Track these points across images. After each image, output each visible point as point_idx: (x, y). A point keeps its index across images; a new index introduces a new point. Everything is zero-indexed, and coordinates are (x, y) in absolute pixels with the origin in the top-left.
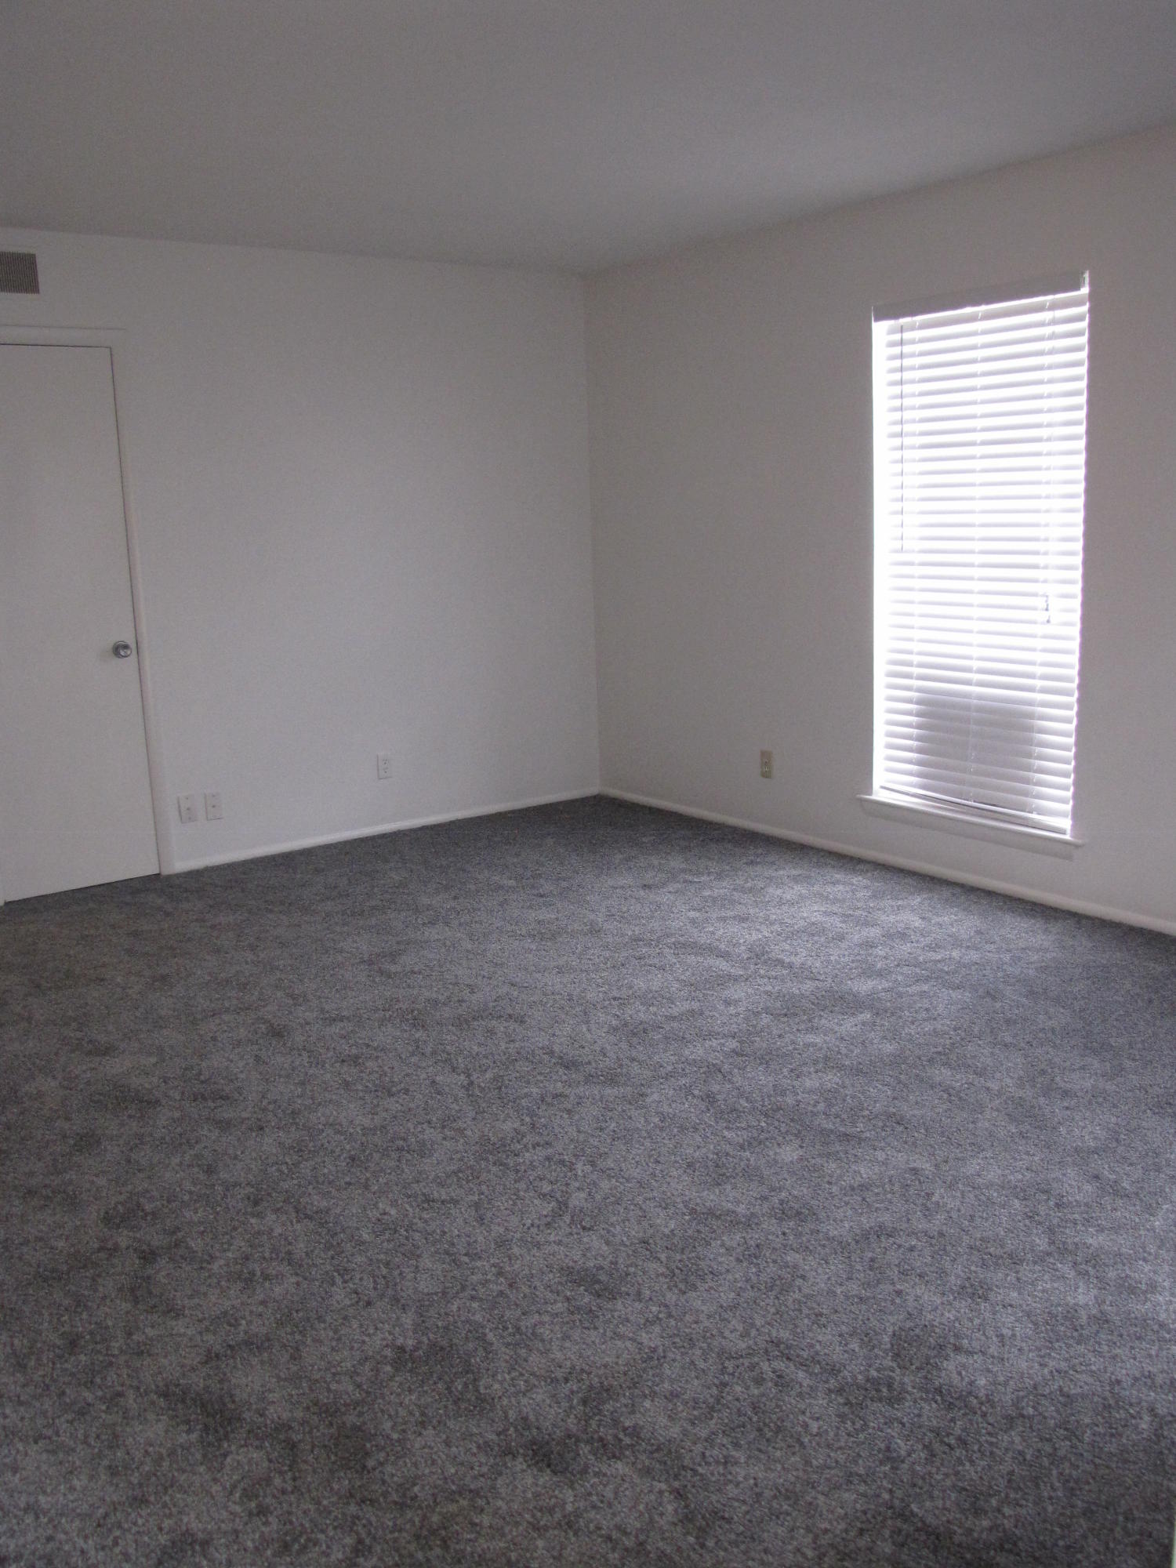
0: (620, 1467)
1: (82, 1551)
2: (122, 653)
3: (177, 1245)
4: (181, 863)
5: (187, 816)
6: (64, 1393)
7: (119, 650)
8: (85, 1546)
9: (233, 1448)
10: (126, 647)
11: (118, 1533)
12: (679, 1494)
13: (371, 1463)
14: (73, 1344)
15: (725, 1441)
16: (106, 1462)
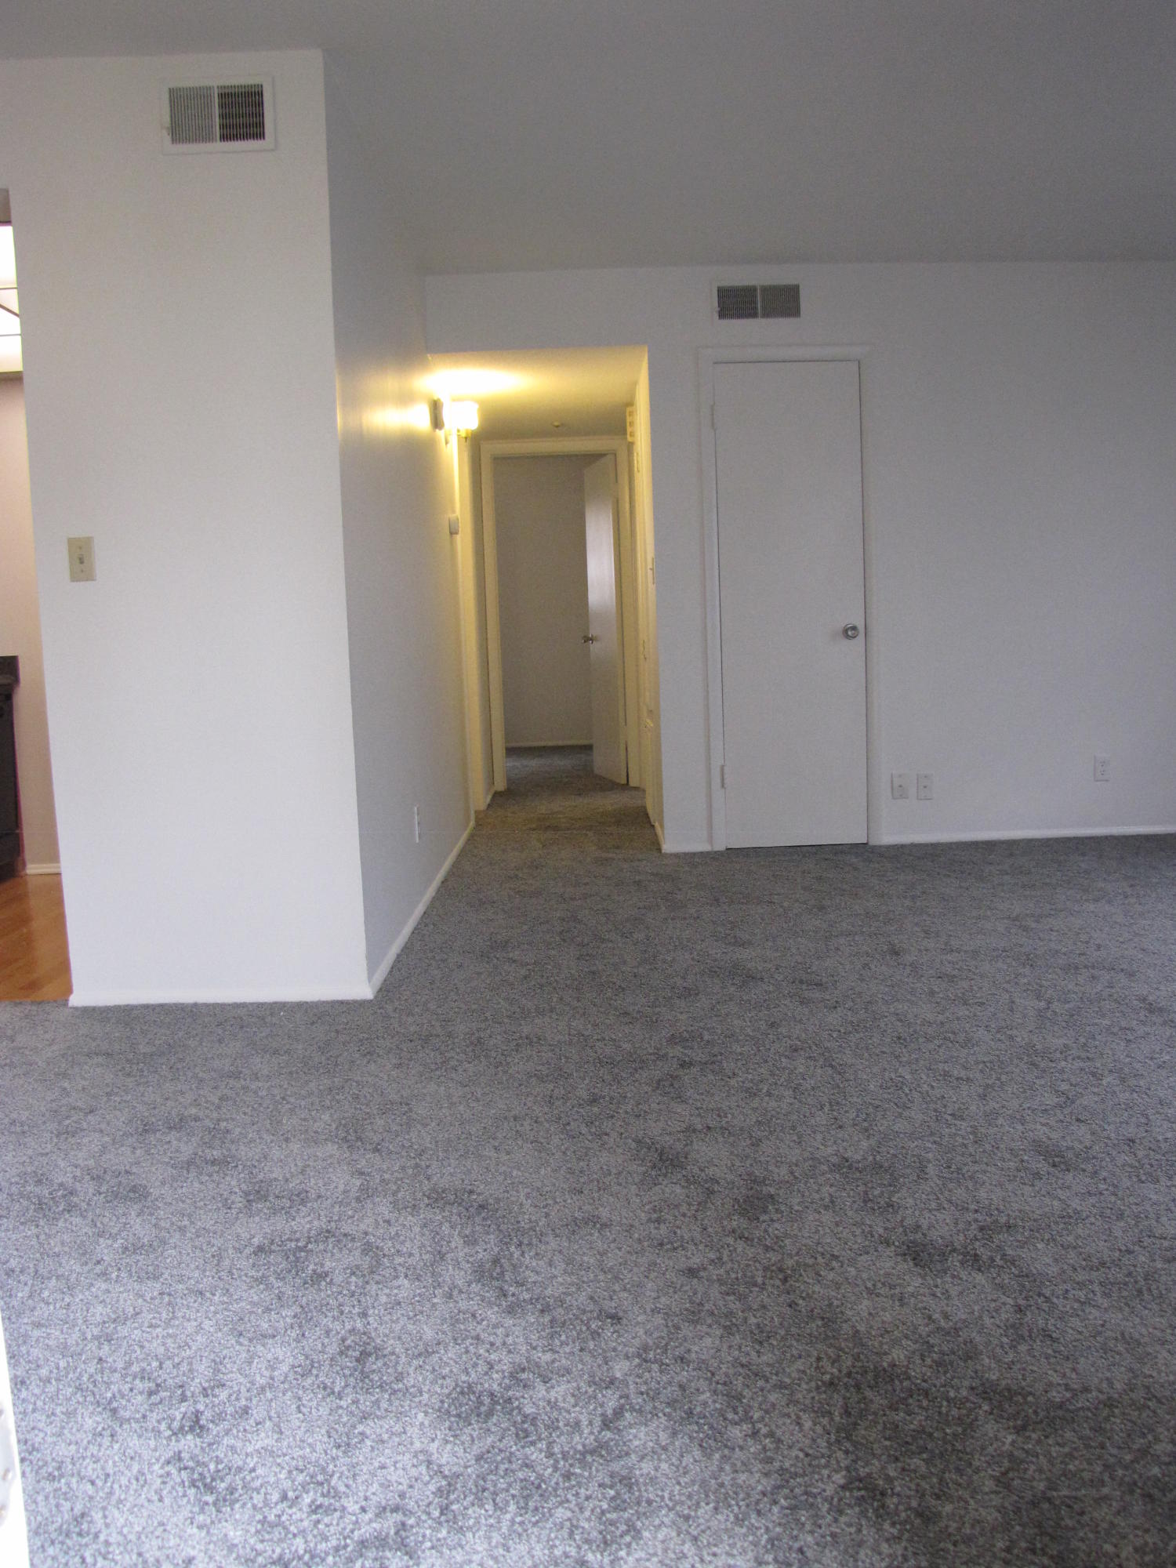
0: (979, 1278)
1: (521, 1204)
2: (850, 633)
3: (713, 1063)
4: (887, 837)
5: (899, 792)
6: (569, 1124)
7: (849, 632)
8: (525, 1201)
9: (665, 1183)
10: (854, 628)
11: (550, 1202)
12: (1019, 1309)
13: (763, 1217)
14: (594, 1100)
15: (1097, 1289)
16: (569, 1165)
